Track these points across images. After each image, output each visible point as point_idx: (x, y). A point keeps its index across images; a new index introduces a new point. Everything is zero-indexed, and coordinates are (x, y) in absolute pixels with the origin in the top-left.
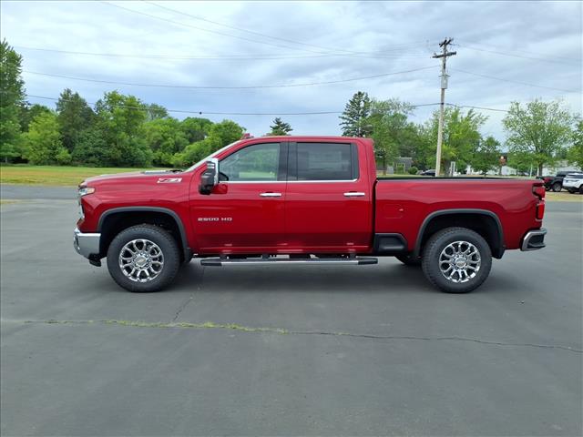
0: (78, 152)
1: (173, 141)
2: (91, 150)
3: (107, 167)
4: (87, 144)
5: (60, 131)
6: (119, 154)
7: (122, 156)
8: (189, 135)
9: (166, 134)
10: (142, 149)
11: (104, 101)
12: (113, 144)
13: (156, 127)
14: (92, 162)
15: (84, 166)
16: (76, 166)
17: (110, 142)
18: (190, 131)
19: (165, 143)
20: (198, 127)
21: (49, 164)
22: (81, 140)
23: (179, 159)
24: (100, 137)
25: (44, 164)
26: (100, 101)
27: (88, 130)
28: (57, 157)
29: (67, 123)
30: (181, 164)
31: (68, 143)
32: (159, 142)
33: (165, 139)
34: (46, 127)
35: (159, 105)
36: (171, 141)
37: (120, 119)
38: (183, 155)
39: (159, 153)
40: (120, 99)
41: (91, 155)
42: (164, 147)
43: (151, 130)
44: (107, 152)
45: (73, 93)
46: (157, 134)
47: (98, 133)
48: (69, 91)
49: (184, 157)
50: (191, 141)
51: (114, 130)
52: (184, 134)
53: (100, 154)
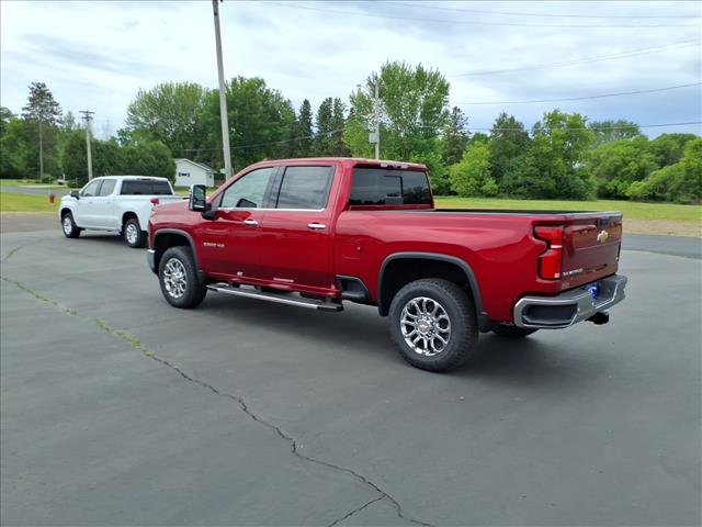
0: (506, 182)
1: (636, 166)
2: (519, 181)
3: (539, 199)
4: (516, 173)
5: (490, 161)
6: (552, 184)
7: (556, 187)
8: (662, 157)
9: (628, 158)
10: (582, 177)
11: (543, 123)
12: (546, 173)
13: (616, 150)
14: (520, 194)
15: (510, 197)
16: (501, 197)
17: (543, 170)
18: (663, 152)
19: (624, 170)
20: (676, 145)
21: (475, 196)
22: (511, 169)
23: (637, 189)
24: (532, 165)
25: (469, 196)
26: (538, 123)
27: (520, 157)
28: (483, 188)
29: (497, 151)
30: (639, 196)
31: (497, 173)
32: (618, 168)
33: (626, 164)
34: (476, 157)
35: (629, 121)
36: (633, 166)
37: (557, 143)
38: (643, 183)
39: (615, 182)
40: (563, 118)
41: (519, 186)
42: (623, 174)
43: (608, 153)
44: (538, 182)
45: (509, 117)
46: (615, 157)
47: (530, 160)
48: (504, 115)
49: (645, 187)
50: (663, 164)
51: (549, 156)
52: (653, 156)
53: (530, 184)
